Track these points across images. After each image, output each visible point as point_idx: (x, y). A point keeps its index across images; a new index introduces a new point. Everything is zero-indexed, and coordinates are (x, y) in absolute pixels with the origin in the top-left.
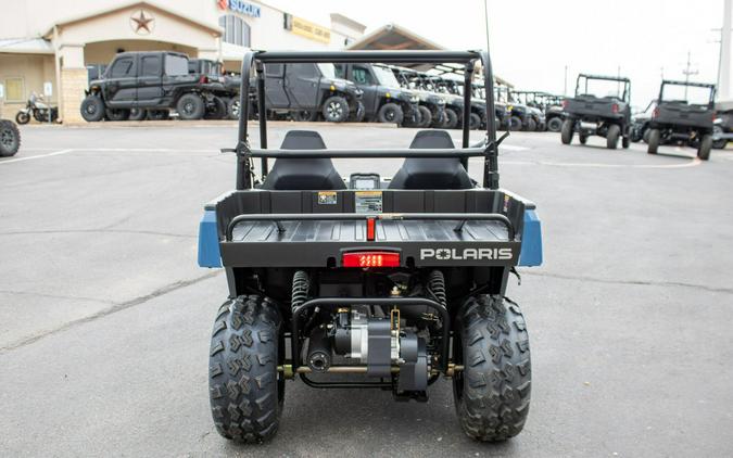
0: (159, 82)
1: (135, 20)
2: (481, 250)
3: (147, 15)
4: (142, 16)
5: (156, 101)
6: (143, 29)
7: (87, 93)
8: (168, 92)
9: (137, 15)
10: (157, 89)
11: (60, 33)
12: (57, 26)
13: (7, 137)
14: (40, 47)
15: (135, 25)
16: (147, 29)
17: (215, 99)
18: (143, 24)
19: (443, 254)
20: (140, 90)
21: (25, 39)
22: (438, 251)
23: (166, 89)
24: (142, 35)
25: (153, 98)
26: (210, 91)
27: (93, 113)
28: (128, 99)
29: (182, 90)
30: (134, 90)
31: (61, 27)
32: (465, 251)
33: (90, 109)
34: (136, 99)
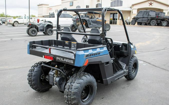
0: (147, 17)
1: (149, 3)
2: (67, 60)
3: (152, 2)
4: (151, 2)
5: (146, 21)
6: (151, 5)
7: (133, 19)
8: (149, 19)
9: (150, 2)
10: (147, 19)
11: (133, 7)
12: (132, 5)
13: (108, 27)
14: (129, 9)
15: (149, 4)
16: (152, 5)
17: (160, 21)
18: (151, 4)
19: (60, 59)
20: (143, 19)
21: (127, 8)
22: (60, 58)
23: (149, 18)
24: (151, 7)
25: (145, 21)
26: (159, 19)
27: (133, 23)
28: (140, 21)
29: (152, 19)
30: (142, 19)
31: (133, 5)
32: (64, 59)
33: (133, 22)
34: (142, 21)
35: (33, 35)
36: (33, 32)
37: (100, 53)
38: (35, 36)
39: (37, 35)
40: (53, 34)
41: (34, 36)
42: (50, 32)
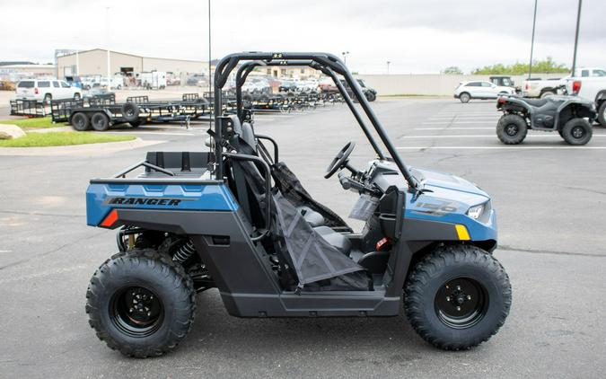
35: (510, 139)
36: (512, 130)
37: (179, 201)
38: (517, 144)
39: (525, 140)
40: (588, 140)
41: (511, 144)
42: (578, 132)
